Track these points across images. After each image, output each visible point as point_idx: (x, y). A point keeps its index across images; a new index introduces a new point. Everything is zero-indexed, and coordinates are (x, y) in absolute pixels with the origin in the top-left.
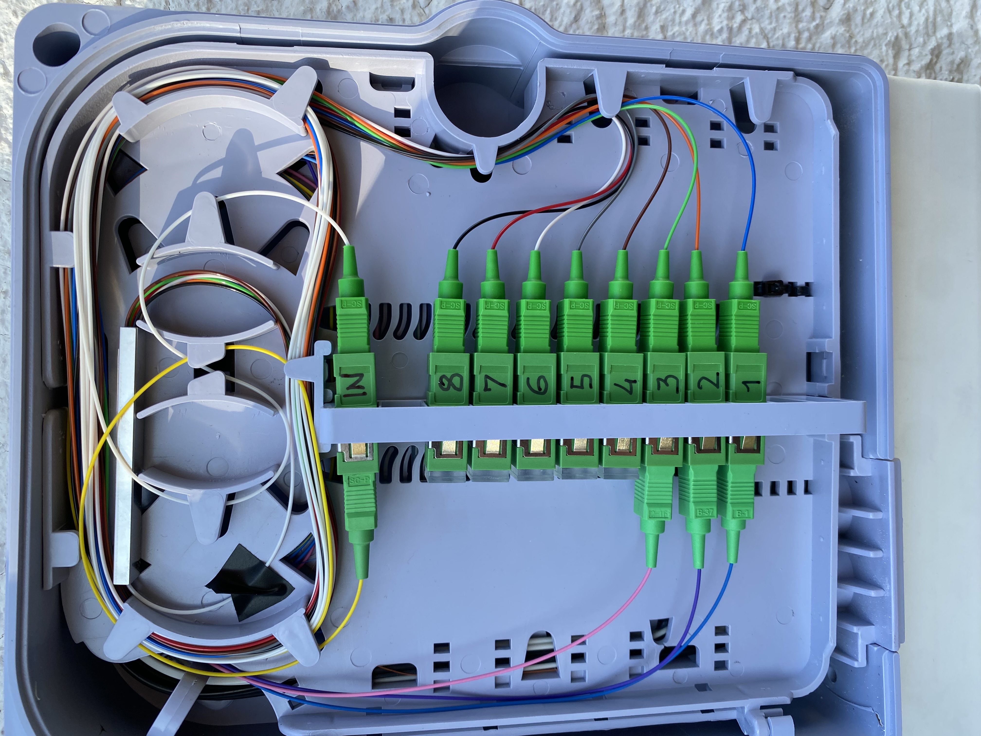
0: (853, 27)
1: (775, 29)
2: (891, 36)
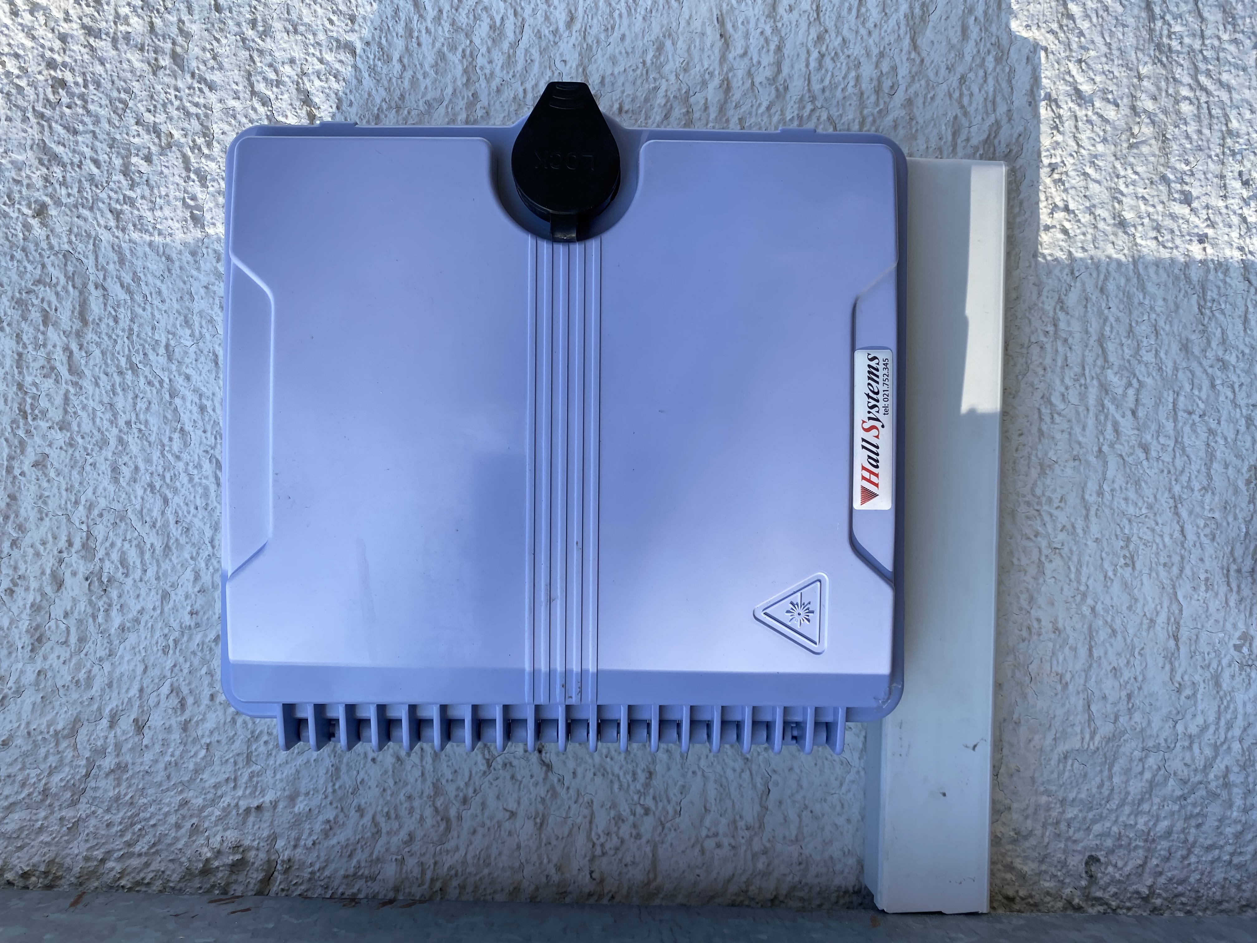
0: (915, 110)
1: (841, 116)
2: (950, 116)
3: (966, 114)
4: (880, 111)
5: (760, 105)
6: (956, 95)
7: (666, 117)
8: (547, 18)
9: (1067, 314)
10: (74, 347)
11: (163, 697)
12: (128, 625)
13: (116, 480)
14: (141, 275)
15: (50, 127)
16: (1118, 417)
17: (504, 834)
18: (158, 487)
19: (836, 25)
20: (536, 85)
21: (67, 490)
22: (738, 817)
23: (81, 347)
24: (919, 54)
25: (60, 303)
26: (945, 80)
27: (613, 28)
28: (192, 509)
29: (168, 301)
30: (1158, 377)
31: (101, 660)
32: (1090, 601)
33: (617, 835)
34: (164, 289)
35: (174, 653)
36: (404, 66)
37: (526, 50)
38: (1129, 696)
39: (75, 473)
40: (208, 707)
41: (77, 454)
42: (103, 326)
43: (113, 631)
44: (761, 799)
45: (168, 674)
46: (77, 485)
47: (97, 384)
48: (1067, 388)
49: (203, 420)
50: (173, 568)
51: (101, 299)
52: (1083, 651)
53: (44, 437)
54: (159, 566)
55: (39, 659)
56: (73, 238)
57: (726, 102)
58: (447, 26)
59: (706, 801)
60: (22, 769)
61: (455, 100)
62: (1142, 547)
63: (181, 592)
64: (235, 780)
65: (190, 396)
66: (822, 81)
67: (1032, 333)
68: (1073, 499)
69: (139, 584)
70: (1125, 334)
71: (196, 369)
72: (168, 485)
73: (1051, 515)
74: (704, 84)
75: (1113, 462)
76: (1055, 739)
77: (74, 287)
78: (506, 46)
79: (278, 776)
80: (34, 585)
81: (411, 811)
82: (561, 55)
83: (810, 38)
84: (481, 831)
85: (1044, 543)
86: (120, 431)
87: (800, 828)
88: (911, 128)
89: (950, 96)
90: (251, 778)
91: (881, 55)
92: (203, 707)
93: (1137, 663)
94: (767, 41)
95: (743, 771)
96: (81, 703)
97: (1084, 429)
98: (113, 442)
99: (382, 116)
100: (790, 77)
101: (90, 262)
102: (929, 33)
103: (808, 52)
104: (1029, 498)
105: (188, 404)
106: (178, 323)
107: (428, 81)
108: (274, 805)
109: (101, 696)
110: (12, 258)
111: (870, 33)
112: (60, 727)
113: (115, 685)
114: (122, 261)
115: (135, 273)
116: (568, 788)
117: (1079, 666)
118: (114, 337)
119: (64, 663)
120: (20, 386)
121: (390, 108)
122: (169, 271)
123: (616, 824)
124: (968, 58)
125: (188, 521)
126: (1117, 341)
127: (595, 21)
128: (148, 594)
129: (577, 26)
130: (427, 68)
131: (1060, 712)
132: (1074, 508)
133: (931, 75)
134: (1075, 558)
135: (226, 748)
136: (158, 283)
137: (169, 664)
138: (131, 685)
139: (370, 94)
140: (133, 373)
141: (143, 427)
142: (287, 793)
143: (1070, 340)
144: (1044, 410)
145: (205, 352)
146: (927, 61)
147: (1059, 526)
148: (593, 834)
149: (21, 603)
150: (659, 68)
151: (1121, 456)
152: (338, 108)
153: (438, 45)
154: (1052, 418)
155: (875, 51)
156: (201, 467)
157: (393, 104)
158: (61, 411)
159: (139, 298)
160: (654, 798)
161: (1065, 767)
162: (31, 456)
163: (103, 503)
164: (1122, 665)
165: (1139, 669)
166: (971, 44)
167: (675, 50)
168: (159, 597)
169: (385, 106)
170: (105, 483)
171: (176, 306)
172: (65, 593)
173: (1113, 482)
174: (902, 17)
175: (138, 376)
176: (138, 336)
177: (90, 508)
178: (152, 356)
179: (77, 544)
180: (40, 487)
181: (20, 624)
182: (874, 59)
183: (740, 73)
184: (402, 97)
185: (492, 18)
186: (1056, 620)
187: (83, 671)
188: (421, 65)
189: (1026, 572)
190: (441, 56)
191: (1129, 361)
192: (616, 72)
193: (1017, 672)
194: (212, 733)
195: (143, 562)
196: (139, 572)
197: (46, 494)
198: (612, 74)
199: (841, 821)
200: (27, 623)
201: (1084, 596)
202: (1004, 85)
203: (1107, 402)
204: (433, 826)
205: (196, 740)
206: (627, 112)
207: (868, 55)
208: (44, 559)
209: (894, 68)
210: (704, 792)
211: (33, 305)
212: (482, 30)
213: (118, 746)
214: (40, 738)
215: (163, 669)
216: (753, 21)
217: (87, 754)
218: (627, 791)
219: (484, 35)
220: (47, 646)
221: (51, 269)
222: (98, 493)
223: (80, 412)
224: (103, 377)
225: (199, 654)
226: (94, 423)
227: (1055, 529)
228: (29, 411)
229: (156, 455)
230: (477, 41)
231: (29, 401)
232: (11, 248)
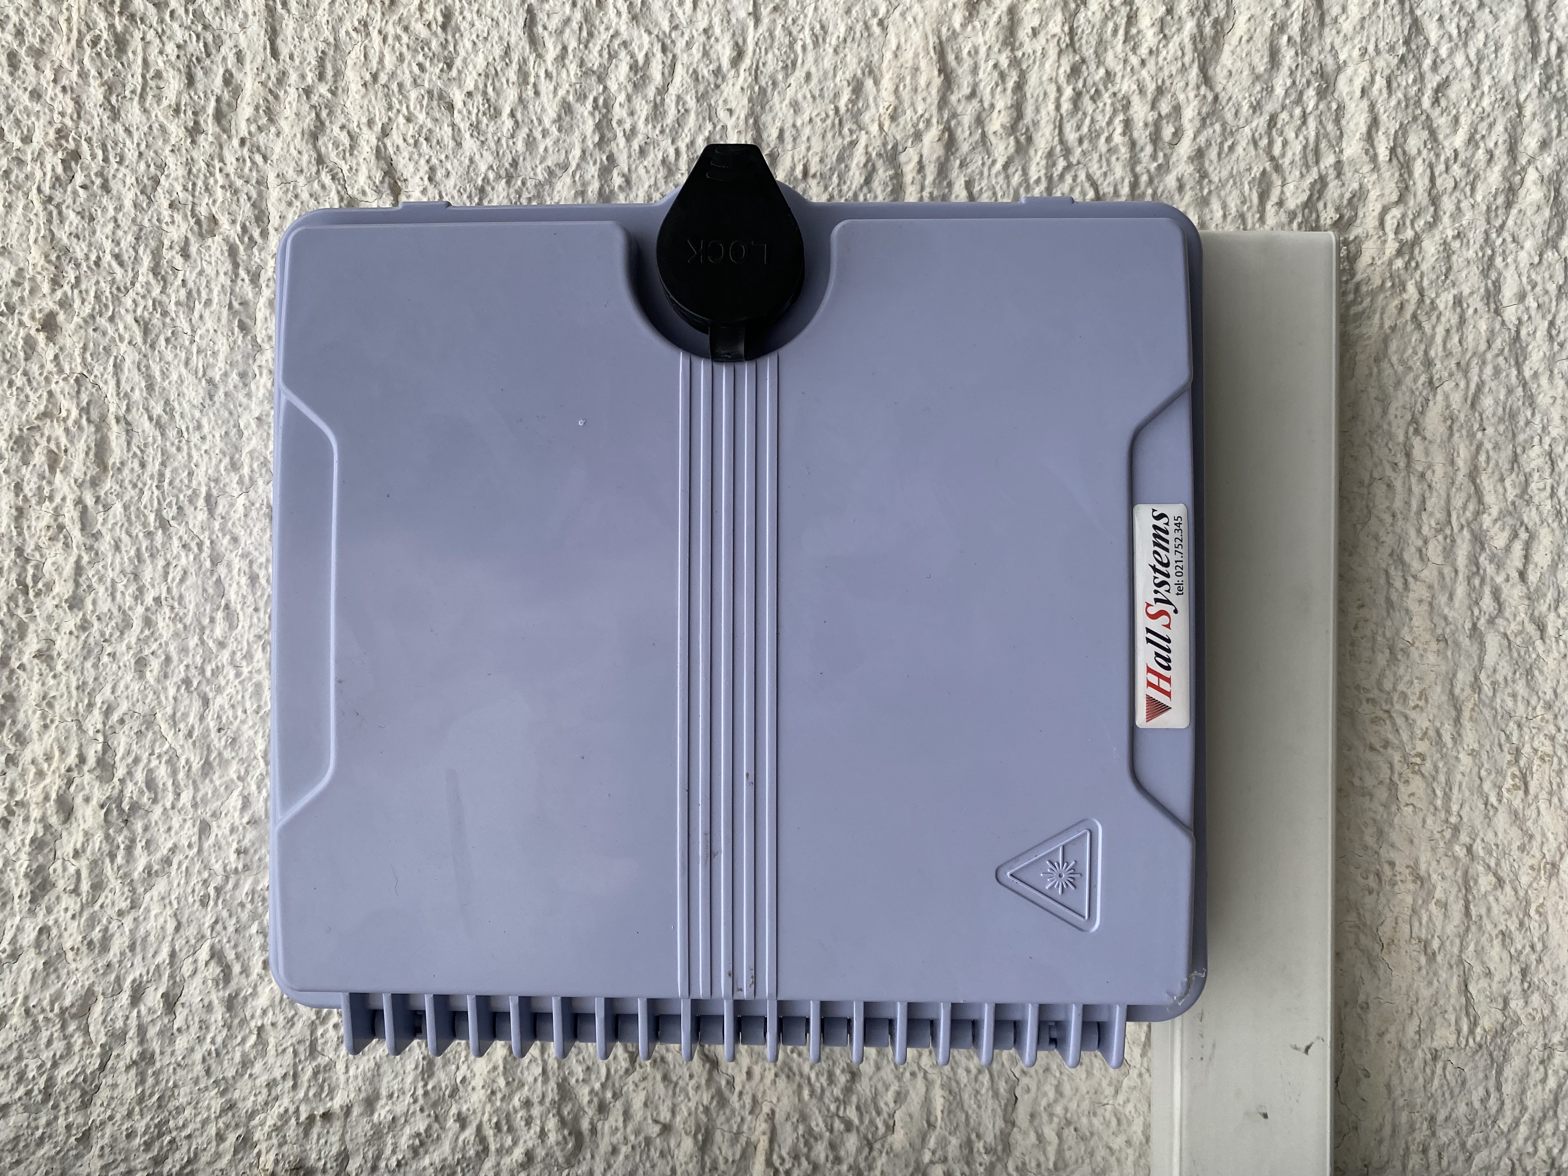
0: (1207, 164)
1: (1105, 174)
2: (1256, 172)
3: (1278, 168)
4: (1160, 167)
5: (994, 162)
6: (1264, 142)
7: (868, 181)
8: (706, 54)
9: (1424, 438)
10: (89, 500)
11: (201, 964)
12: (156, 867)
13: (141, 675)
14: (176, 404)
15: (60, 213)
16: (1499, 580)
17: (655, 1154)
18: (195, 684)
19: (1096, 52)
20: (692, 143)
21: (78, 688)
22: (973, 1136)
23: (97, 500)
24: (1211, 89)
25: (72, 442)
26: (1247, 122)
27: (794, 64)
28: (239, 712)
29: (209, 437)
30: (1555, 525)
31: (121, 913)
32: (1464, 838)
33: (808, 1158)
34: (204, 421)
35: (216, 904)
36: (516, 122)
37: (679, 97)
38: (1524, 972)
39: (88, 664)
40: (261, 977)
41: (91, 640)
42: (126, 471)
43: (136, 875)
44: (1005, 1111)
45: (208, 933)
46: (91, 681)
47: (117, 548)
48: (1426, 542)
49: (254, 594)
50: (215, 790)
51: (124, 436)
52: (1456, 909)
53: (50, 618)
54: (196, 789)
55: (41, 912)
56: (88, 356)
57: (947, 159)
58: (573, 68)
59: (929, 1113)
60: (19, 1058)
61: (584, 165)
62: (1537, 762)
63: (225, 824)
64: (295, 1076)
65: (238, 563)
66: (1079, 128)
67: (1375, 465)
68: (1438, 695)
69: (171, 812)
70: (1507, 466)
71: (246, 527)
72: (208, 681)
73: (1407, 718)
74: (918, 136)
75: (1493, 642)
76: (1418, 1033)
77: (89, 421)
78: (651, 91)
79: (352, 1072)
80: (35, 813)
81: (529, 1122)
82: (725, 101)
83: (1061, 71)
84: (624, 1150)
85: (1397, 757)
86: (147, 609)
87: (1060, 1152)
88: (1202, 189)
89: (1255, 144)
90: (316, 1074)
91: (1160, 91)
92: (254, 976)
93: (1534, 925)
94: (1003, 76)
95: (980, 1071)
96: (96, 971)
97: (1451, 597)
98: (137, 624)
99: (489, 189)
100: (1036, 123)
101: (110, 389)
102: (1226, 58)
103: (1059, 90)
104: (1375, 693)
105: (235, 571)
106: (222, 468)
107: (549, 142)
108: (347, 1110)
109: (120, 962)
110: (11, 384)
111: (1143, 63)
112: (67, 1003)
113: (138, 949)
114: (150, 387)
115: (167, 402)
116: (741, 1094)
117: (1450, 929)
118: (140, 485)
119: (73, 917)
120: (20, 551)
121: (498, 177)
122: (211, 397)
123: (806, 1143)
124: (1279, 91)
125: (234, 727)
126: (1497, 476)
127: (770, 55)
128: (181, 827)
129: (747, 62)
130: (547, 123)
131: (1426, 993)
132: (1439, 707)
133: (1229, 116)
134: (1442, 778)
135: (283, 1033)
136: (197, 414)
137: (208, 921)
138: (159, 947)
139: (471, 160)
140: (164, 533)
141: (176, 605)
142: (363, 1095)
143: (1429, 474)
144: (1392, 571)
145: (258, 505)
146: (1223, 97)
147: (1419, 733)
148: (775, 1157)
149: (19, 839)
150: (856, 116)
151: (1505, 635)
152: (430, 179)
153: (561, 93)
154: (1406, 583)
155: (1151, 87)
156: (252, 657)
157: (503, 172)
158: (71, 586)
159: (172, 433)
160: (858, 1108)
161: (1433, 1073)
162: (33, 644)
163: (124, 707)
164: (1513, 928)
165: (1536, 934)
166: (1284, 71)
167: (878, 91)
168: (196, 829)
169: (491, 175)
170: (129, 677)
171: (220, 444)
172: (75, 825)
173: (1495, 671)
174: (1187, 40)
175: (170, 537)
176: (171, 483)
177: (108, 712)
178: (189, 510)
179: (91, 761)
180: (43, 684)
181: (17, 864)
182: (1150, 96)
183: (967, 120)
184: (515, 163)
185: (632, 56)
186: (1417, 861)
187: (97, 929)
188: (540, 121)
189: (1371, 796)
190: (566, 108)
191: (1513, 503)
192: (799, 123)
193: (1362, 936)
194: (264, 1012)
195: (175, 784)
196: (170, 797)
197: (52, 694)
198: (794, 126)
199: (1118, 1143)
200: (26, 864)
201: (1456, 830)
202: (1330, 127)
203: (1483, 559)
204: (558, 1143)
205: (243, 1022)
206: (814, 176)
207: (1142, 91)
208: (47, 781)
209: (1177, 109)
210: (927, 1101)
211: (37, 444)
212: (621, 71)
213: (142, 1030)
214: (41, 1017)
215: (200, 927)
216: (983, 50)
217: (103, 1039)
218: (821, 1098)
219: (622, 78)
220: (51, 896)
221: (59, 397)
222: (118, 693)
223: (95, 585)
224: (125, 538)
225: (249, 906)
226: (114, 599)
227: (1412, 737)
228: (30, 584)
229: (193, 641)
230: (613, 86)
231: (30, 571)
232: (9, 371)
